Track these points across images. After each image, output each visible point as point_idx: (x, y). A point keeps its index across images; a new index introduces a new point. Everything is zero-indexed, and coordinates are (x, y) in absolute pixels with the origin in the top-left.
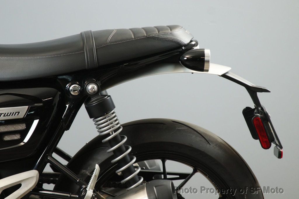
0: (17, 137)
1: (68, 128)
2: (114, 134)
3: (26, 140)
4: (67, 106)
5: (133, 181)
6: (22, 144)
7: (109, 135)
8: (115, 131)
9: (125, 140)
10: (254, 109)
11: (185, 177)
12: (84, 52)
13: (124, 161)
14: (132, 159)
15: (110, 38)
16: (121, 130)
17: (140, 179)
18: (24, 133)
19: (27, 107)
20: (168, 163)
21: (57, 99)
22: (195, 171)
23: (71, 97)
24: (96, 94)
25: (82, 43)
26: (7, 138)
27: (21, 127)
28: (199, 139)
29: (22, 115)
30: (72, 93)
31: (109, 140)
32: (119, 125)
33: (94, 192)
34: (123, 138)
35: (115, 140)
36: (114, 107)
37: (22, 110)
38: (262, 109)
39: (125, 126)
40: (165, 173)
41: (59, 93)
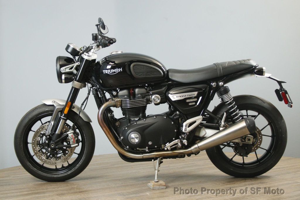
0: (194, 103)
1: (212, 100)
2: (230, 101)
3: (198, 104)
4: (212, 91)
5: (238, 118)
6: (196, 106)
7: (228, 101)
8: (230, 100)
9: (234, 103)
10: (279, 90)
11: (255, 117)
12: (217, 71)
13: (234, 111)
14: (237, 110)
15: (226, 65)
16: (232, 99)
17: (240, 118)
18: (196, 102)
19: (197, 92)
20: (249, 111)
21: (208, 89)
22: (259, 114)
23: (213, 87)
24: (223, 86)
25: (216, 67)
26: (190, 104)
27: (196, 100)
28: (260, 102)
29: (195, 95)
30: (213, 86)
31: (228, 104)
32: (232, 98)
33: (224, 123)
34: (233, 102)
35: (231, 103)
36: (230, 91)
37: (196, 93)
38: (284, 89)
39: (234, 98)
40: (247, 116)
41: (209, 86)
